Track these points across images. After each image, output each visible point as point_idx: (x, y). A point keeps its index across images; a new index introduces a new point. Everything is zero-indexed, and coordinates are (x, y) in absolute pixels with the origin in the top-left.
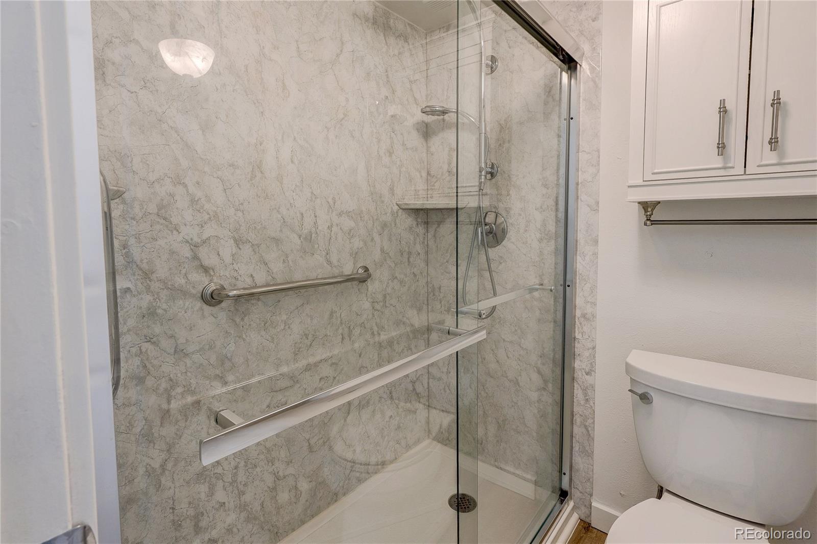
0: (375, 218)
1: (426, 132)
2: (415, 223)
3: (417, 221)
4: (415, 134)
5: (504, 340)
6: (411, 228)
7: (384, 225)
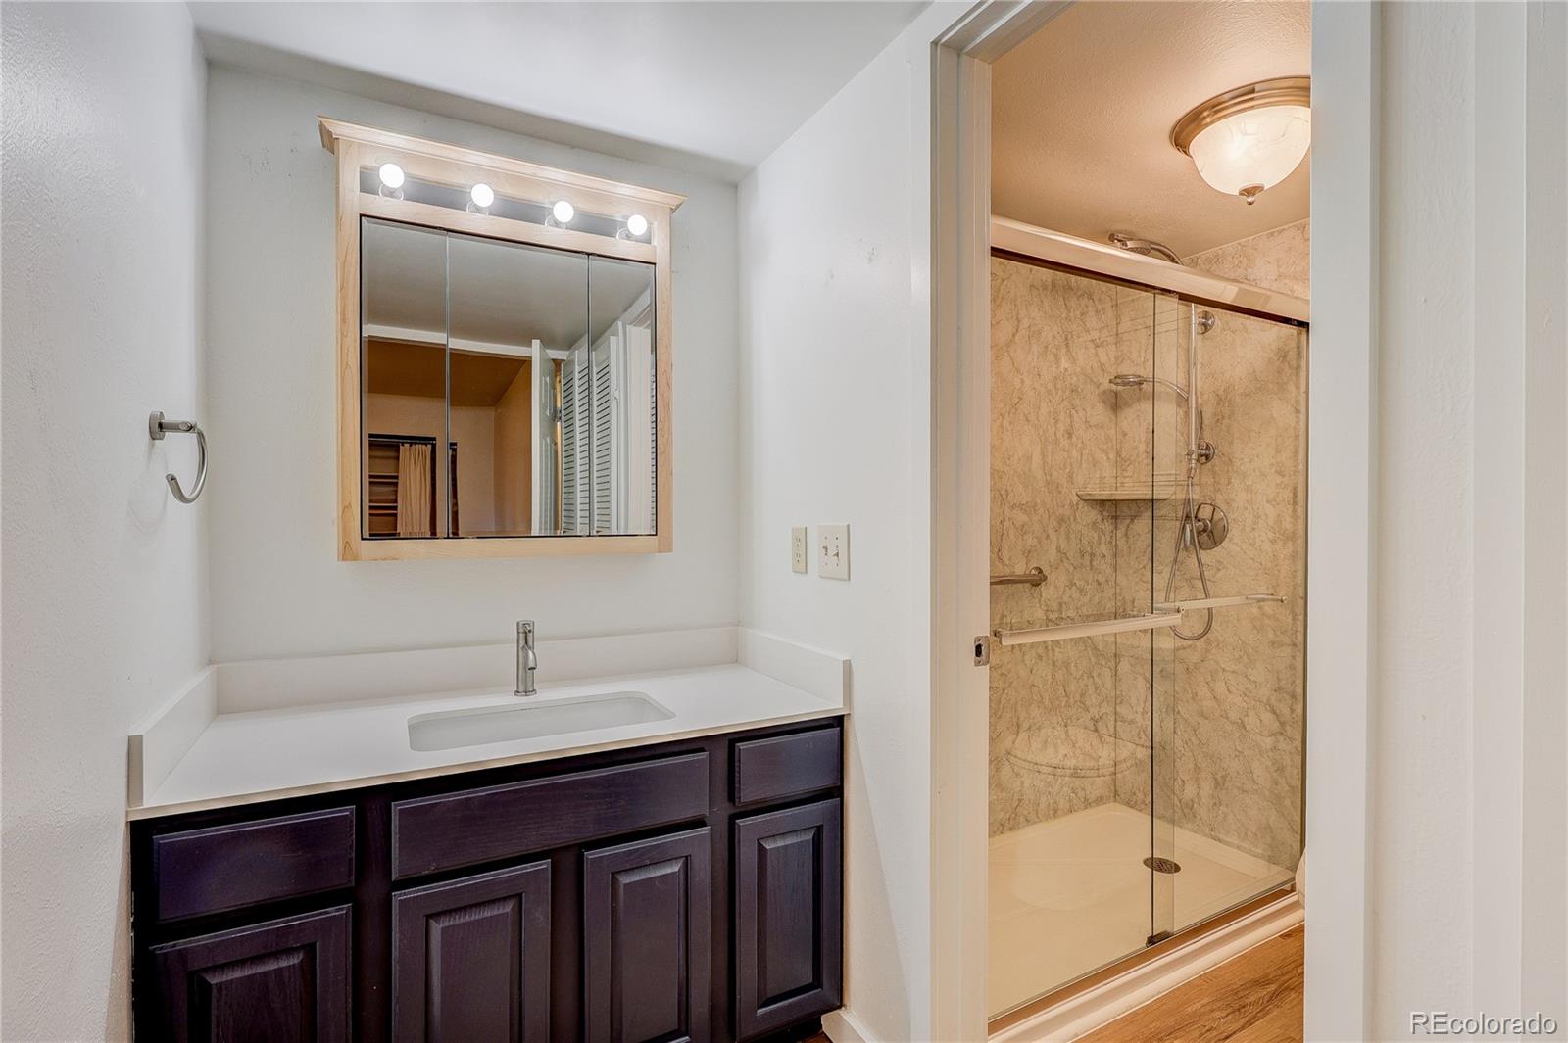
0: (1051, 511)
1: (1116, 403)
2: (1099, 518)
3: (1102, 514)
4: (1100, 407)
5: (1224, 670)
6: (1094, 523)
7: (1062, 520)
